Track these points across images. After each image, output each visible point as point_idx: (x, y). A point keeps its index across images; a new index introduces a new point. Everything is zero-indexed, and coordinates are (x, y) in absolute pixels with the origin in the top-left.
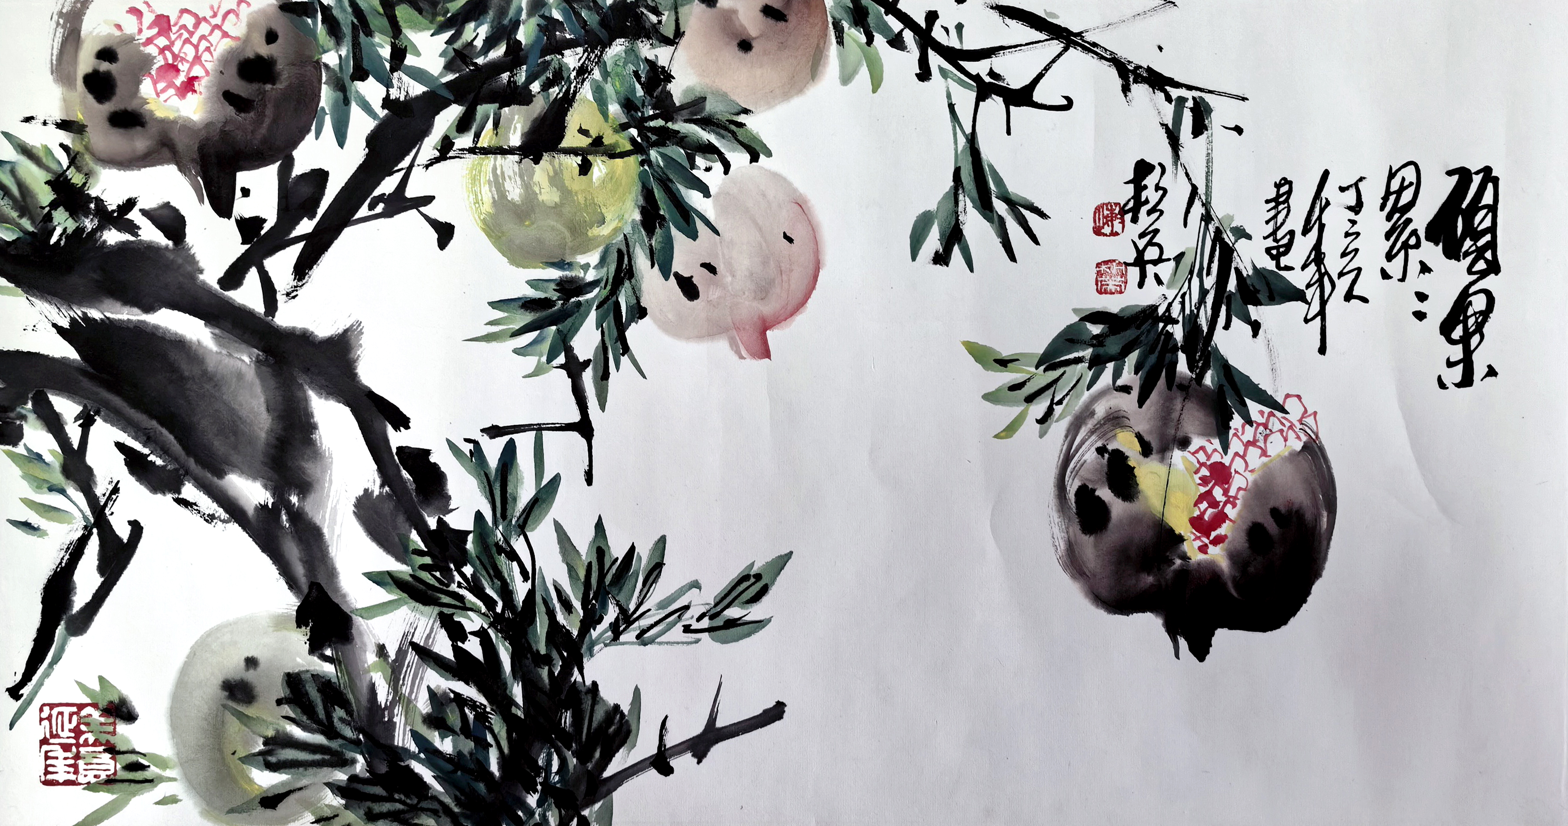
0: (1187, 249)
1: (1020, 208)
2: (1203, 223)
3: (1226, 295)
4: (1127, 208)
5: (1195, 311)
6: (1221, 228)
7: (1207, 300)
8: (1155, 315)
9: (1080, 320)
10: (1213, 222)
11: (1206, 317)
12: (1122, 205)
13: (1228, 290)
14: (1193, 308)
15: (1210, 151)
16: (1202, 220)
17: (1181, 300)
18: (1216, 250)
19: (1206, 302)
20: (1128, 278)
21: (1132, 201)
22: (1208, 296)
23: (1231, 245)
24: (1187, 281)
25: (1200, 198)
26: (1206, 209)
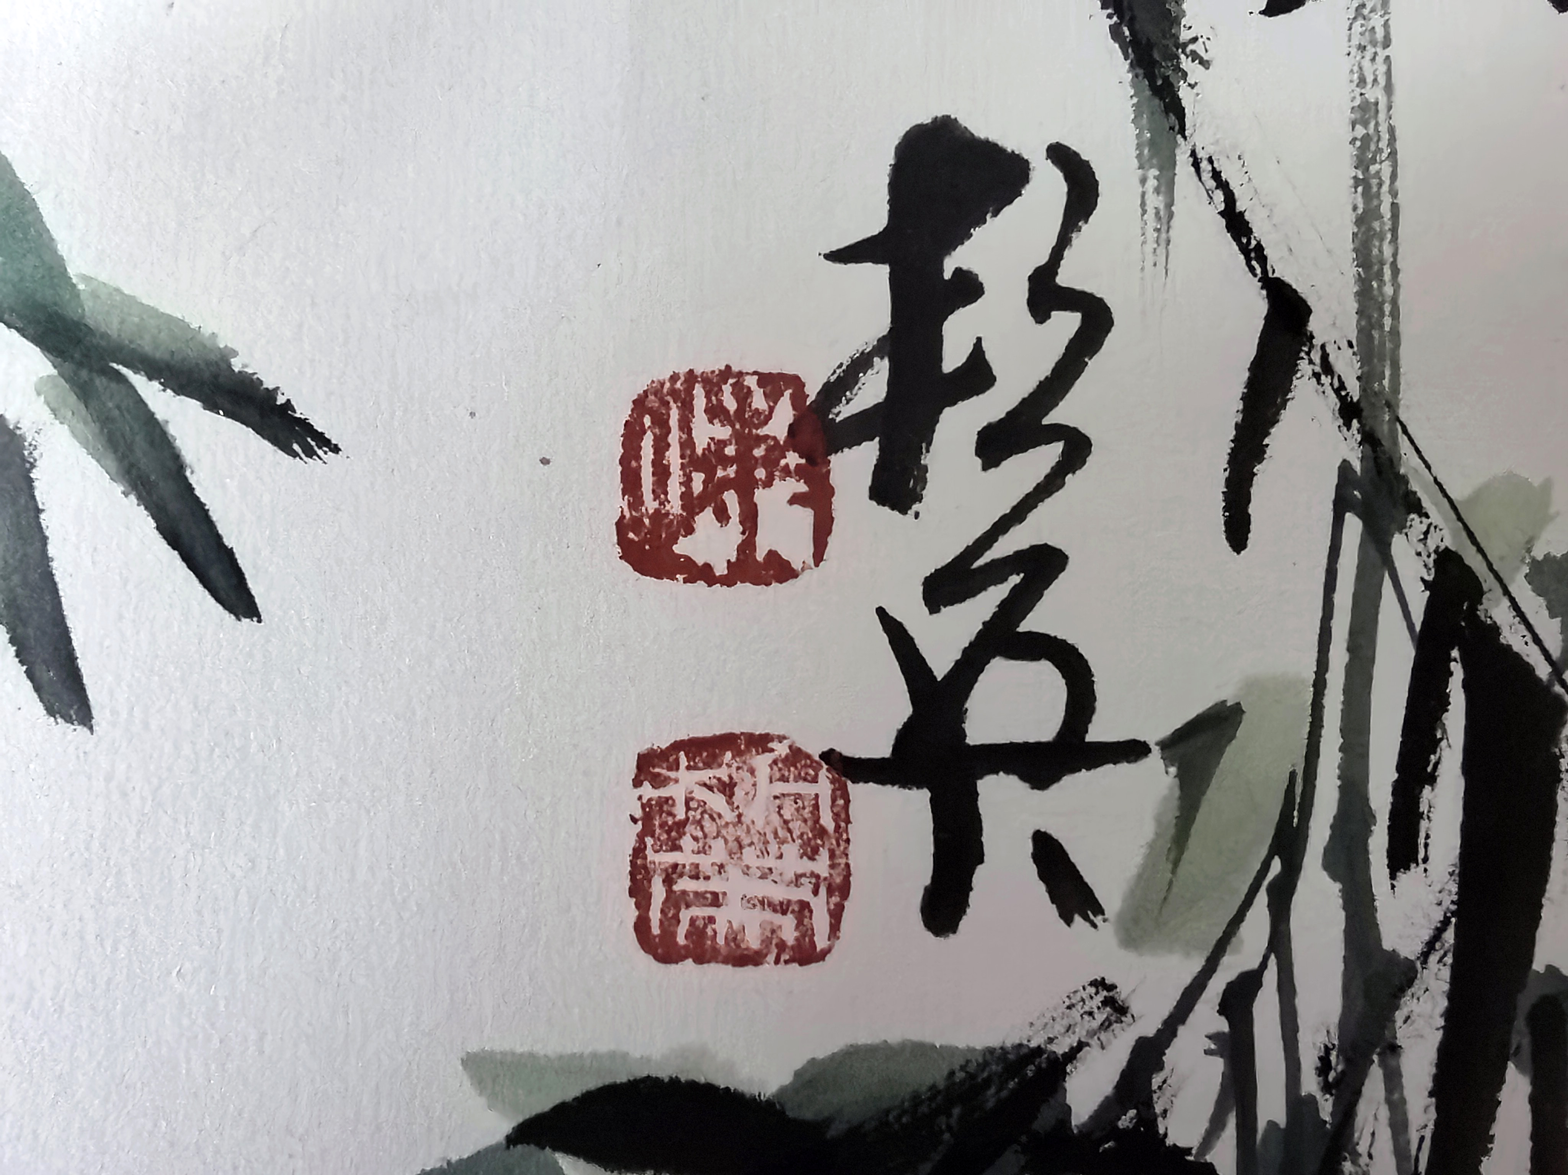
0: (1252, 685)
1: (138, 381)
2: (1353, 525)
3: (1525, 1001)
4: (845, 411)
5: (1326, 1107)
6: (1473, 560)
7: (1403, 1034)
8: (1044, 1120)
9: (513, 1139)
10: (1417, 524)
11: (1401, 1151)
12: (812, 391)
13: (1538, 965)
14: (1310, 1084)
16: (1341, 506)
17: (1222, 1025)
18: (1444, 703)
19: (1394, 1049)
20: (858, 857)
21: (882, 367)
22: (1408, 1005)
23: (1543, 671)
24: (1262, 898)
25: (1327, 368)
26: (1369, 439)
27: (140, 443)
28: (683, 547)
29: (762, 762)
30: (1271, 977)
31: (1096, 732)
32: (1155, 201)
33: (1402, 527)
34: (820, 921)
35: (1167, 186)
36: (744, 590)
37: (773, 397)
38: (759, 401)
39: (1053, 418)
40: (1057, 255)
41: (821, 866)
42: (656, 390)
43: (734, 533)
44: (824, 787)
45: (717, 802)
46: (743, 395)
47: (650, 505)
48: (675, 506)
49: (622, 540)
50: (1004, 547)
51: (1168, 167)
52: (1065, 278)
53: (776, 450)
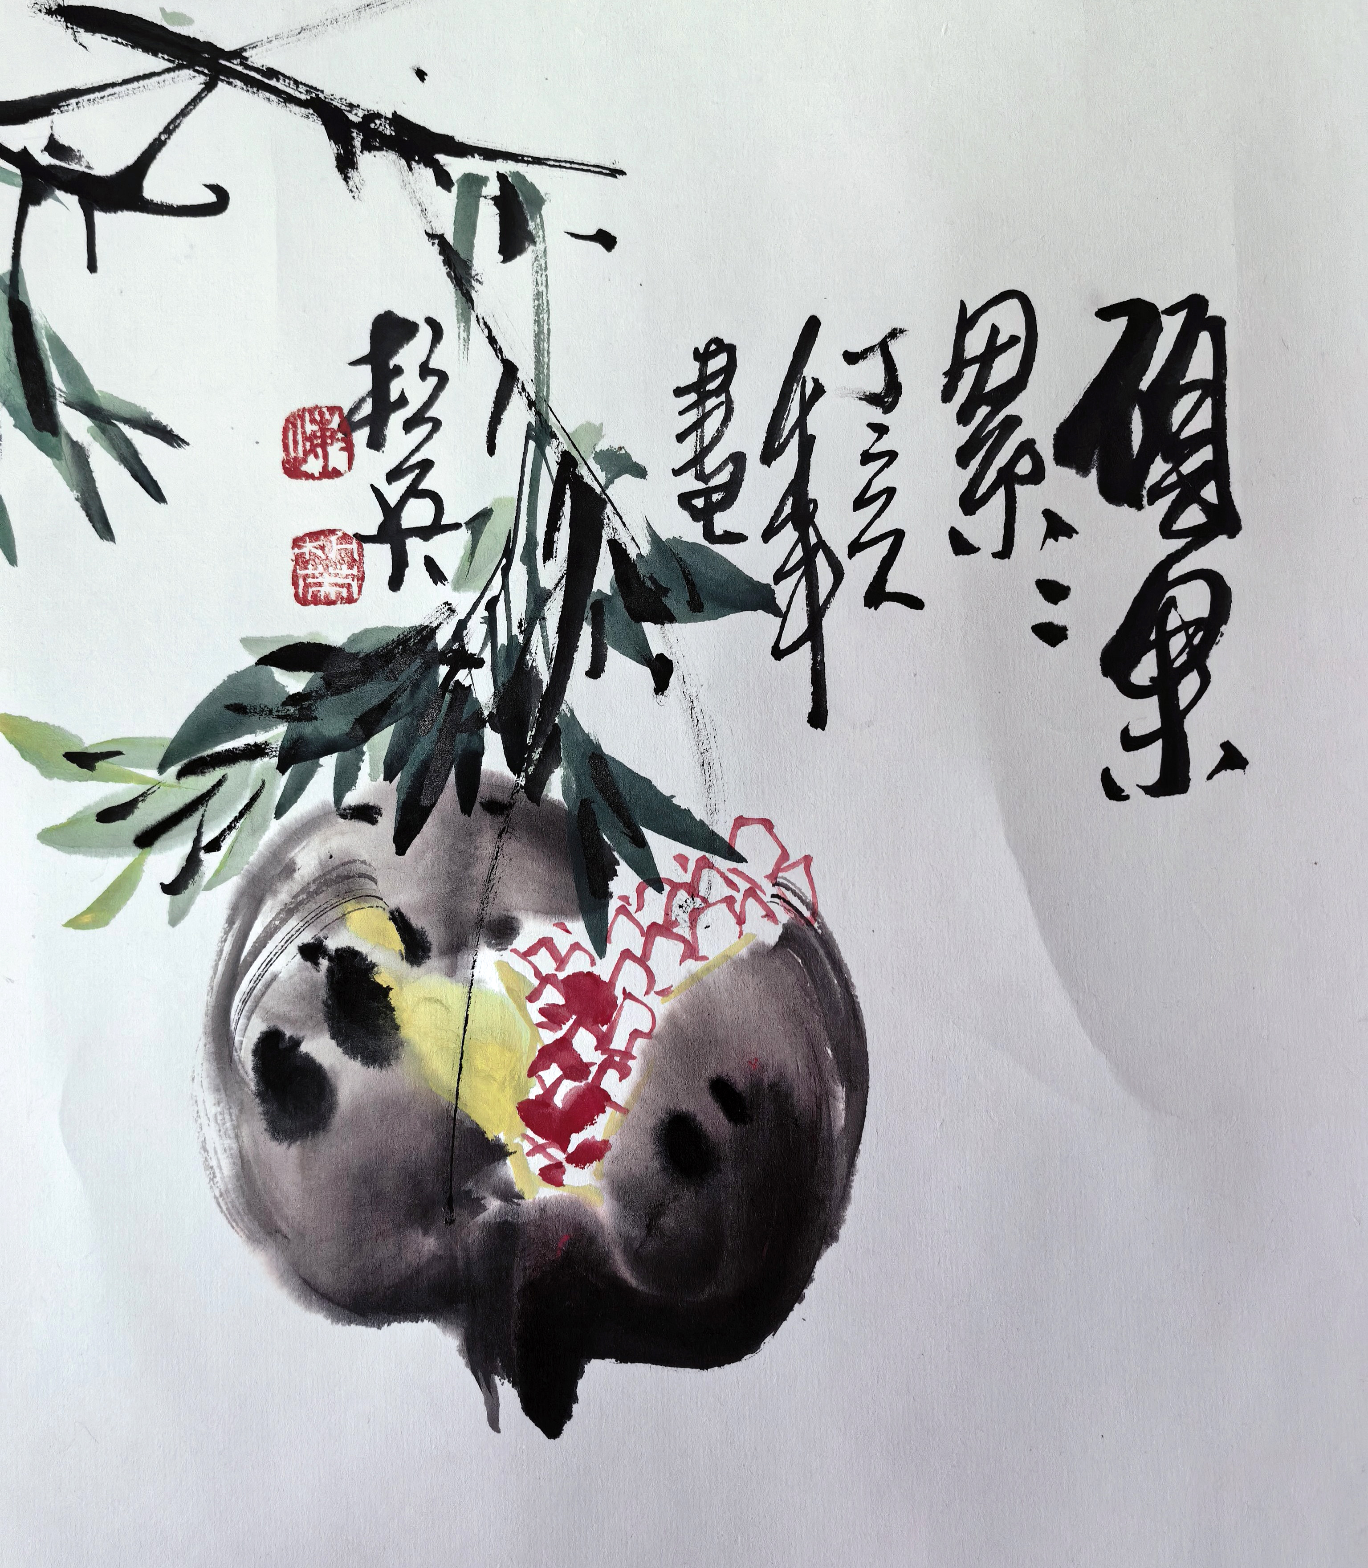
0: (498, 501)
1: (121, 425)
2: (532, 444)
3: (589, 602)
4: (357, 417)
5: (521, 638)
6: (574, 453)
7: (547, 614)
8: (429, 647)
9: (258, 664)
10: (554, 442)
11: (546, 651)
12: (346, 411)
13: (595, 589)
14: (515, 631)
15: (542, 288)
16: (528, 438)
17: (486, 614)
18: (563, 503)
19: (544, 619)
20: (367, 568)
21: (370, 401)
22: (549, 604)
23: (598, 490)
24: (499, 572)
25: (524, 389)
26: (538, 413)
27: (123, 446)
28: (304, 468)
29: (333, 538)
30: (502, 597)
31: (445, 521)
32: (463, 335)
33: (549, 444)
34: (355, 589)
35: (467, 329)
36: (325, 481)
37: (332, 414)
38: (327, 416)
39: (429, 414)
40: (429, 357)
41: (355, 571)
42: (293, 415)
43: (321, 461)
44: (354, 546)
45: (319, 552)
46: (321, 414)
47: (293, 454)
48: (301, 454)
49: (284, 468)
50: (413, 461)
51: (467, 322)
52: (432, 365)
53: (334, 432)
